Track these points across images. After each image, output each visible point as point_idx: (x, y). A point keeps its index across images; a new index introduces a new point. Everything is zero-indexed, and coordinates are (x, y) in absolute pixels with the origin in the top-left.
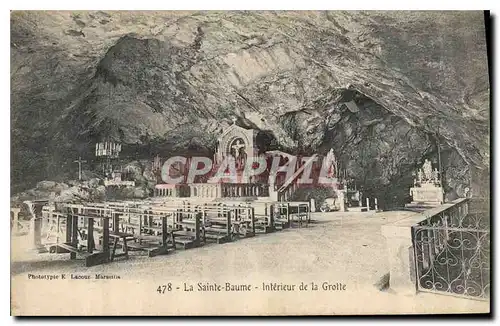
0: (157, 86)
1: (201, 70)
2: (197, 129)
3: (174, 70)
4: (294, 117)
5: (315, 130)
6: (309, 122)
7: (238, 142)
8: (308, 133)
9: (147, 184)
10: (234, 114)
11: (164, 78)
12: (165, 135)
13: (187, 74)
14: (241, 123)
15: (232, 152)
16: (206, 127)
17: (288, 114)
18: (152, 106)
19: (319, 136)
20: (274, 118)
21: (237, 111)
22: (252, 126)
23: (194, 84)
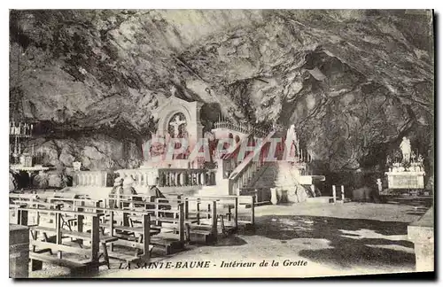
0: (77, 48)
1: (133, 28)
2: (126, 102)
3: (99, 28)
4: (245, 87)
5: (271, 103)
6: (265, 93)
7: (177, 118)
8: (263, 106)
9: (64, 170)
10: (172, 82)
11: (86, 38)
12: (87, 108)
13: (115, 33)
14: (181, 94)
15: (170, 129)
16: (138, 99)
17: (238, 83)
18: (71, 72)
19: (276, 110)
20: (221, 88)
21: (177, 80)
22: (194, 98)
23: (125, 45)
